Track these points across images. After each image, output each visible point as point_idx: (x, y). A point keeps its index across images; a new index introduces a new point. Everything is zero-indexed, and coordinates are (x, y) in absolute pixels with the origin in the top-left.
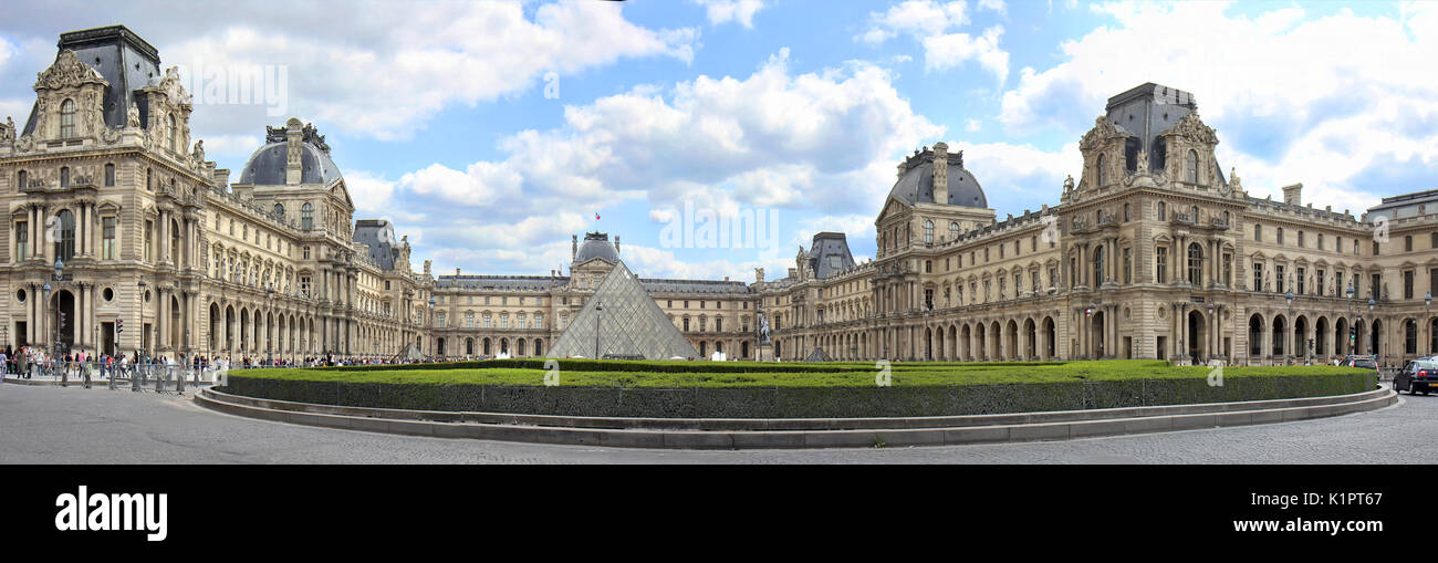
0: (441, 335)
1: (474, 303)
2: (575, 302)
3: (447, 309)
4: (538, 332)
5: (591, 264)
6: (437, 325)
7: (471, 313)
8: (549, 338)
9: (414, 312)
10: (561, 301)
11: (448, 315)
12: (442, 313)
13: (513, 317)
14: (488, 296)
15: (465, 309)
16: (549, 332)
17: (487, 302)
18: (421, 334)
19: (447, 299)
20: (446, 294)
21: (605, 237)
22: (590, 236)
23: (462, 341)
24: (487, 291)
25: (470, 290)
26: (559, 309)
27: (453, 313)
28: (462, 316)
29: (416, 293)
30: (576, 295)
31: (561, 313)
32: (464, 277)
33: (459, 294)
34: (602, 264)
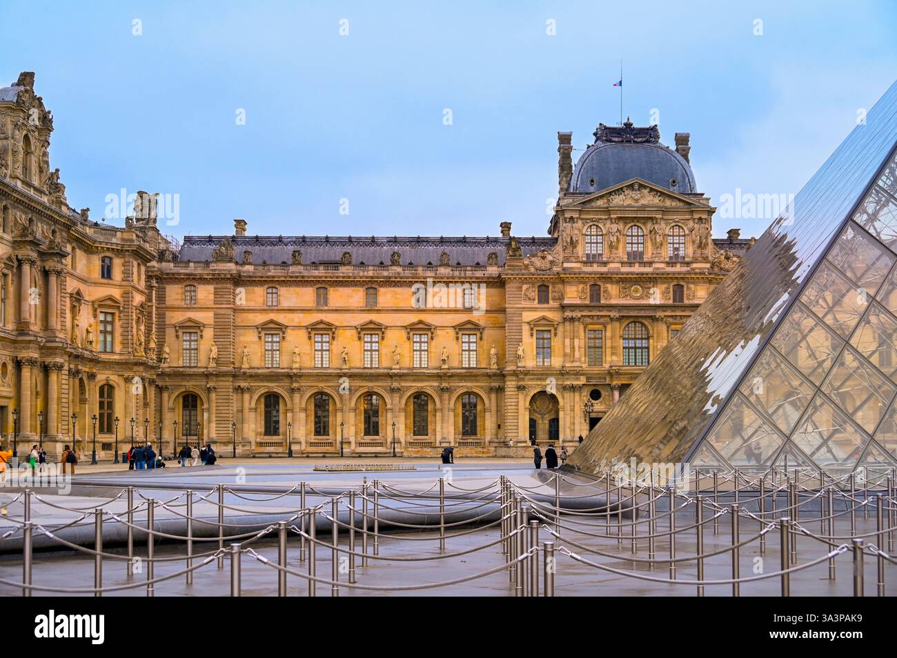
0: (190, 385)
1: (285, 304)
2: (573, 294)
3: (206, 317)
4: (470, 375)
5: (617, 200)
6: (175, 357)
7: (273, 329)
8: (500, 390)
9: (85, 318)
10: (534, 294)
11: (208, 333)
12: (193, 328)
13: (395, 337)
14: (323, 286)
15: (261, 318)
16: (501, 376)
17: (322, 299)
18: (114, 379)
19: (205, 293)
20: (202, 280)
21: (650, 134)
22: (606, 134)
23: (249, 401)
24: (321, 272)
25: (272, 272)
26: (529, 316)
27: (224, 329)
28: (250, 337)
29: (84, 265)
30: (580, 278)
31: (533, 325)
32: (257, 240)
33: (238, 281)
34: (648, 199)
